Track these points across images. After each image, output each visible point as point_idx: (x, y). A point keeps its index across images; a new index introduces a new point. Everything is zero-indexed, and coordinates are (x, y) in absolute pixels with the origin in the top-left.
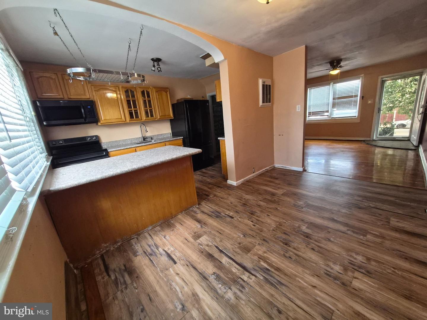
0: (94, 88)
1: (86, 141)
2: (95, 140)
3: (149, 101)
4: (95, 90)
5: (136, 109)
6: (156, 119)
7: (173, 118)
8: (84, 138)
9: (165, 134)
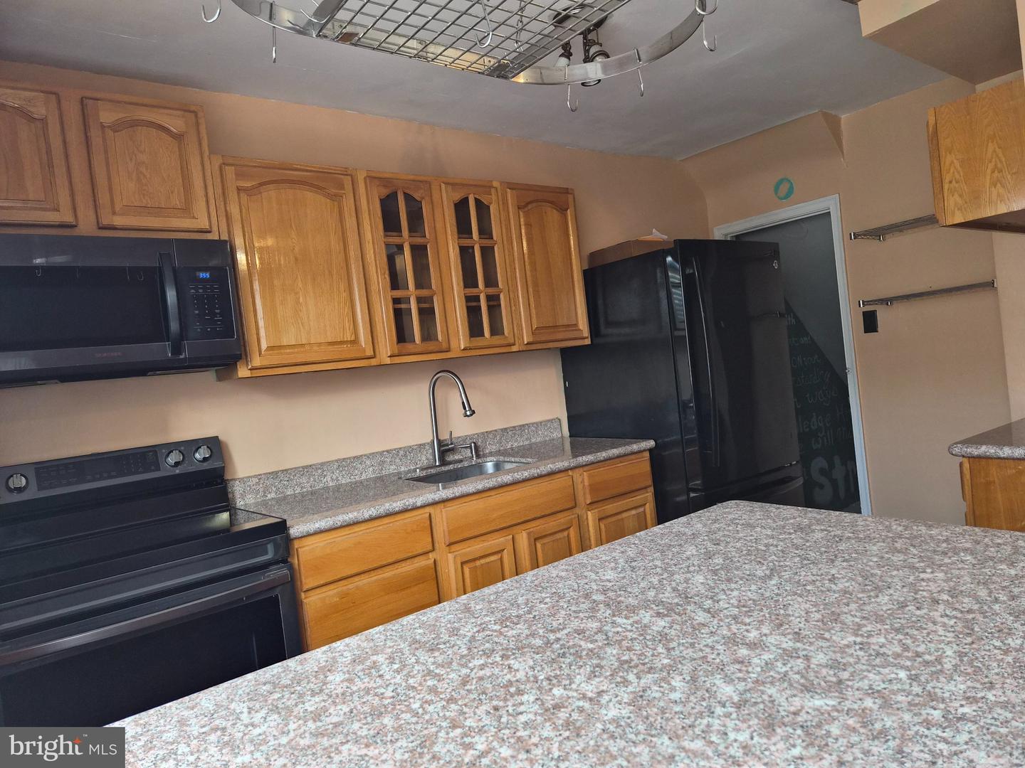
0: (237, 175)
1: (158, 469)
2: (206, 466)
3: (487, 252)
4: (239, 189)
5: (424, 293)
6: (515, 349)
7: (588, 342)
8: (147, 456)
9: (535, 425)
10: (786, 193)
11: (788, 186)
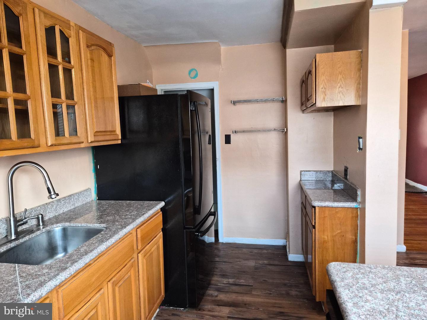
3: (68, 72)
5: (20, 96)
7: (119, 142)
9: (77, 195)
10: (194, 75)
11: (196, 72)
